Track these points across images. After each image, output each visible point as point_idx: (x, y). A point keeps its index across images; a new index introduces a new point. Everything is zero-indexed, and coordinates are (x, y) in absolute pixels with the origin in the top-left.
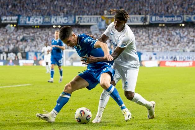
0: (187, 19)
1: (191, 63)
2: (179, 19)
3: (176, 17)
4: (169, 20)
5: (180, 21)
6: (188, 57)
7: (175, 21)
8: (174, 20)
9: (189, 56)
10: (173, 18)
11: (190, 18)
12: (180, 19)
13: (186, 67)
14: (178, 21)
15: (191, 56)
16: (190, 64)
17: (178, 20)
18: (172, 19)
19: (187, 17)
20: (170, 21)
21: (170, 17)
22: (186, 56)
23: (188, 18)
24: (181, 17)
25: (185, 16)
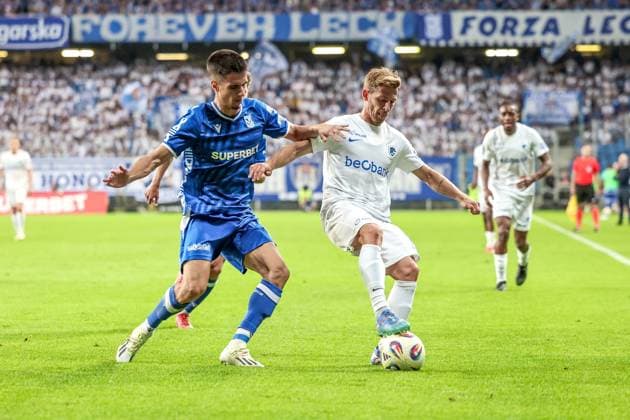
0: (84, 33)
1: (81, 199)
2: (55, 31)
3: (41, 22)
4: (17, 37)
5: (56, 40)
6: (75, 177)
7: (37, 41)
8: (34, 37)
9: (78, 174)
10: (33, 29)
11: (96, 28)
12: (58, 35)
13: (62, 213)
14: (50, 40)
15: (87, 174)
16: (75, 203)
17: (53, 35)
18: (28, 33)
19: (84, 22)
20: (20, 41)
21: (20, 22)
22: (70, 174)
23: (88, 28)
24: (61, 22)
25: (77, 19)
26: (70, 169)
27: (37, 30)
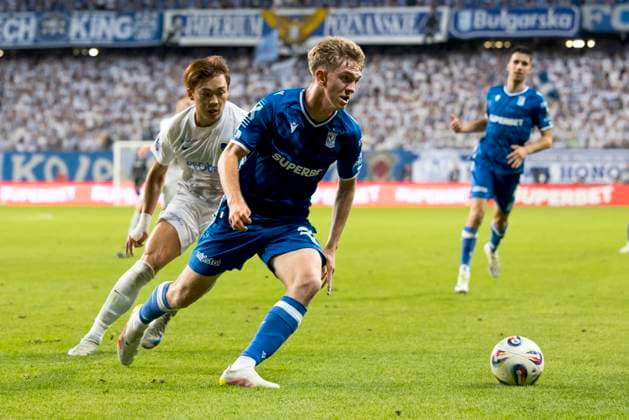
0: (594, 22)
1: (607, 192)
2: (566, 20)
3: (551, 12)
4: (527, 25)
5: (569, 29)
6: (595, 169)
7: (547, 29)
8: (543, 24)
9: (598, 166)
10: (542, 19)
11: (607, 18)
12: (568, 24)
13: (588, 206)
14: (560, 29)
15: (607, 166)
16: (602, 196)
17: (562, 24)
18: (538, 22)
19: (594, 12)
20: (529, 29)
21: (530, 13)
22: (589, 166)
23: (598, 18)
24: (571, 12)
25: (587, 10)
26: (589, 161)
27: (547, 20)
